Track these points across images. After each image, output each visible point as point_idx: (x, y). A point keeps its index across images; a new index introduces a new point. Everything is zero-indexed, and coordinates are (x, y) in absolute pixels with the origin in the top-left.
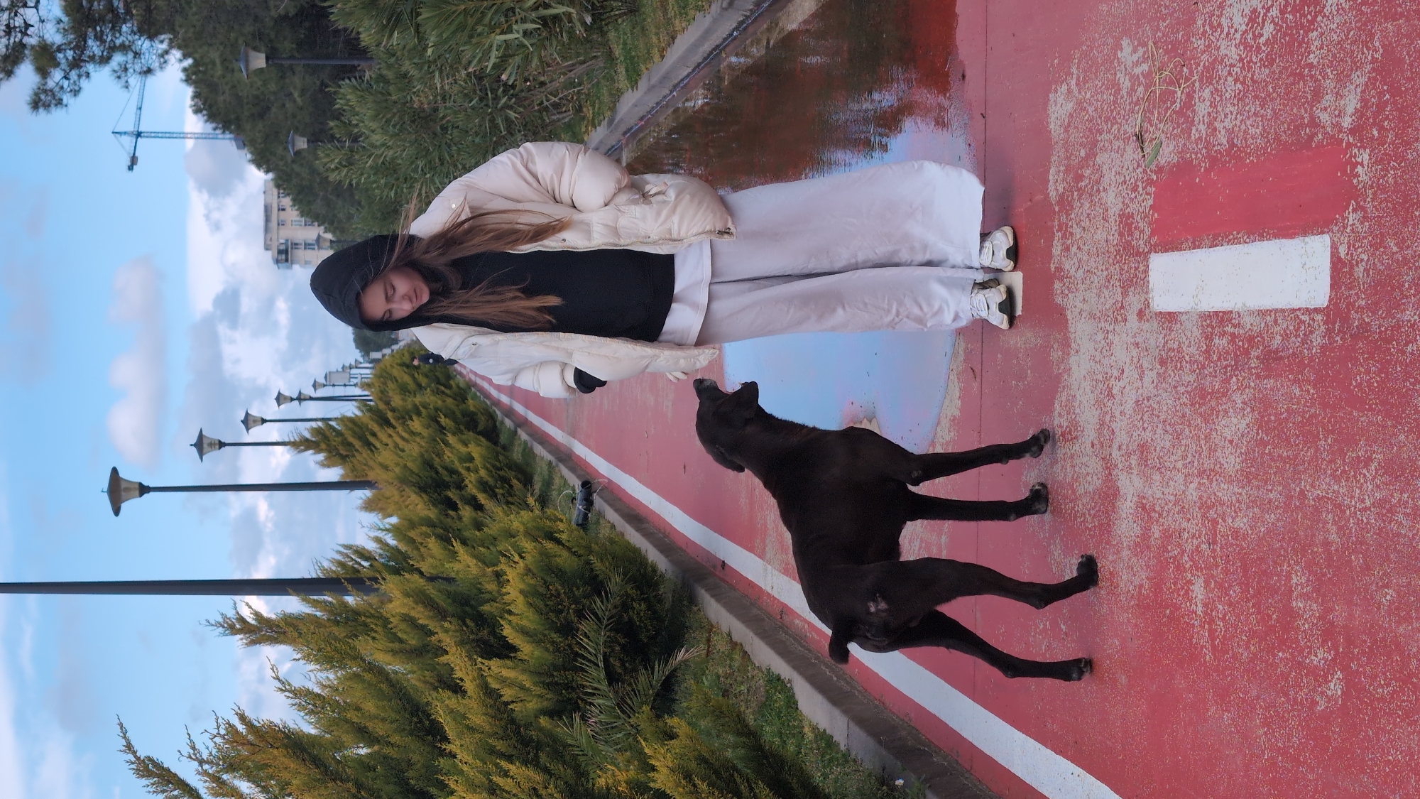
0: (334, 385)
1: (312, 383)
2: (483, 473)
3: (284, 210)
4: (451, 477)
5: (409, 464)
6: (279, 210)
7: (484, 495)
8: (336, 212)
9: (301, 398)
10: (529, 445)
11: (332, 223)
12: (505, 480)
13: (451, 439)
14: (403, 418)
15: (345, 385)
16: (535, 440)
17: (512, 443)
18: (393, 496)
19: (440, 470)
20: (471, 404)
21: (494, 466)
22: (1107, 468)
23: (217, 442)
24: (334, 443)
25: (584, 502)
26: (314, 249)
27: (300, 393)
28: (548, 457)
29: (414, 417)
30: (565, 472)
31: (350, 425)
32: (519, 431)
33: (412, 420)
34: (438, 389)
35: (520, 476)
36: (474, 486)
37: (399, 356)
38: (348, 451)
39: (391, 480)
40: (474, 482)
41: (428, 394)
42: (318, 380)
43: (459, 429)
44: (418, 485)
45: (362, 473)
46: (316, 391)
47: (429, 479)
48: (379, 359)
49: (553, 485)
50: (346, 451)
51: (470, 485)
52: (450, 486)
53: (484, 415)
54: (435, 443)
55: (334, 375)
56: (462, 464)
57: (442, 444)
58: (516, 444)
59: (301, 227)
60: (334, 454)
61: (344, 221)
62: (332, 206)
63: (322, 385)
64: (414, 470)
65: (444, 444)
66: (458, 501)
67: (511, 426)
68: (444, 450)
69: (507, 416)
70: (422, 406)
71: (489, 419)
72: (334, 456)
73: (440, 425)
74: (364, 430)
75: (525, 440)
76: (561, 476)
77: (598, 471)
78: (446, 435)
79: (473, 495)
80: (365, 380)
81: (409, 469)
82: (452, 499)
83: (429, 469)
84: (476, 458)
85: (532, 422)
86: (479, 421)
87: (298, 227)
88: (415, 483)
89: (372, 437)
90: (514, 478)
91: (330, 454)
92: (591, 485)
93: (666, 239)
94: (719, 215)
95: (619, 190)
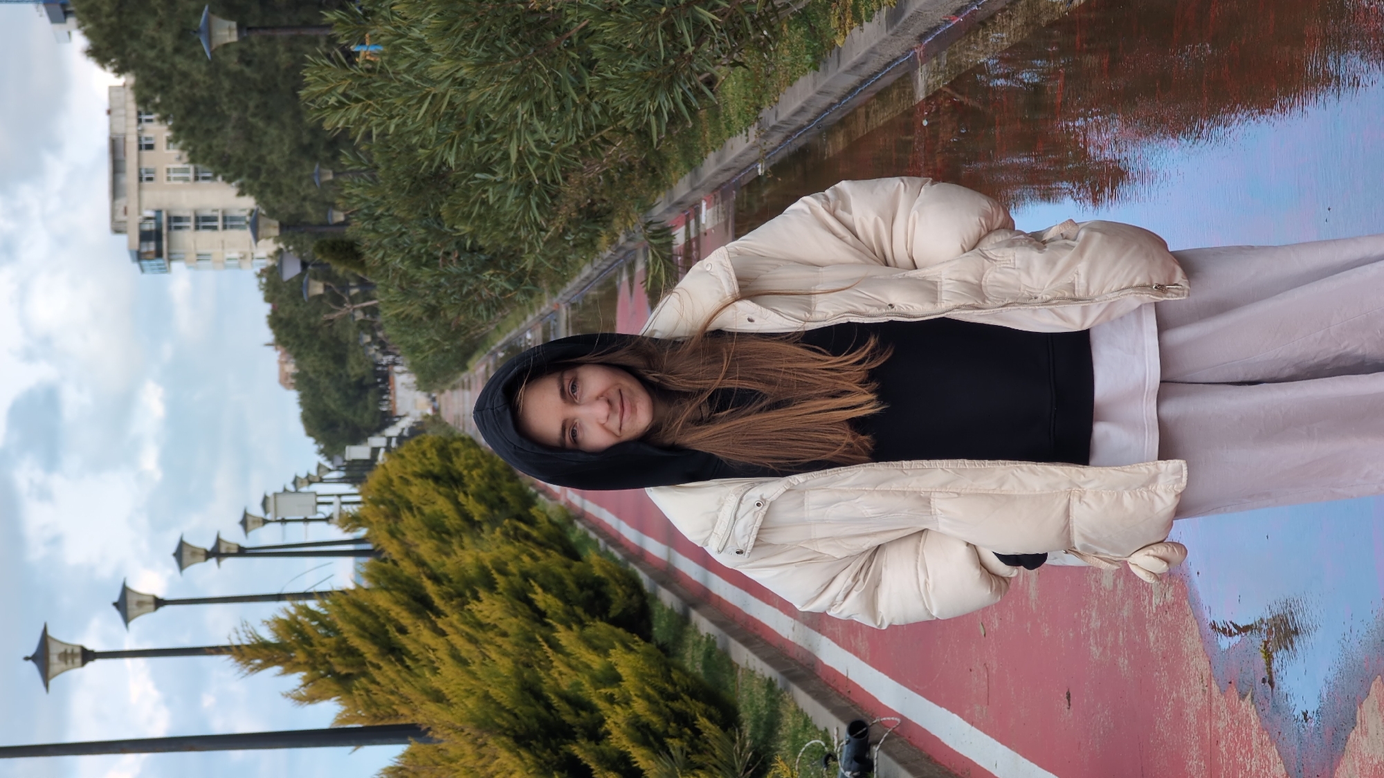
0: (284, 521)
1: (240, 517)
2: (639, 706)
3: (150, 147)
4: (578, 715)
5: (493, 692)
6: (140, 147)
7: (644, 751)
8: (264, 151)
9: (216, 553)
10: (719, 646)
11: (255, 173)
12: (684, 720)
13: (564, 637)
14: (461, 595)
15: (306, 520)
16: (734, 634)
17: (679, 639)
18: (463, 755)
19: (555, 700)
20: (595, 562)
21: (662, 692)
23: (78, 650)
24: (323, 650)
25: (855, 764)
26: (215, 228)
27: (219, 541)
28: (765, 670)
29: (483, 594)
30: (804, 700)
31: (354, 613)
32: (695, 615)
33: (478, 599)
34: (516, 529)
35: (713, 711)
36: (624, 733)
37: (408, 455)
38: (352, 666)
39: (458, 725)
40: (623, 725)
41: (498, 541)
42: (249, 511)
43: (575, 615)
44: (513, 734)
45: (389, 710)
46: (250, 534)
47: (534, 720)
48: (365, 461)
49: (780, 729)
50: (347, 666)
51: (615, 732)
52: (576, 733)
53: (620, 585)
54: (532, 645)
55: (280, 499)
56: (596, 689)
57: (546, 647)
58: (690, 642)
59: (187, 183)
60: (322, 672)
61: (283, 170)
62: (256, 140)
63: (258, 522)
64: (504, 704)
65: (550, 647)
66: (593, 766)
67: (675, 606)
68: (552, 658)
69: (665, 584)
70: (493, 572)
71: (628, 591)
72: (323, 676)
73: (536, 606)
74: (382, 620)
75: (709, 635)
76: (797, 711)
77: (876, 700)
78: (553, 629)
79: (622, 752)
80: (344, 507)
81: (494, 701)
82: (580, 761)
83: (533, 701)
84: (625, 678)
85: (719, 598)
86: (612, 596)
87: (181, 183)
88: (507, 729)
89: (400, 637)
90: (701, 715)
91: (315, 673)
92: (866, 731)
93: (1063, 298)
94: (1159, 261)
95: (990, 231)
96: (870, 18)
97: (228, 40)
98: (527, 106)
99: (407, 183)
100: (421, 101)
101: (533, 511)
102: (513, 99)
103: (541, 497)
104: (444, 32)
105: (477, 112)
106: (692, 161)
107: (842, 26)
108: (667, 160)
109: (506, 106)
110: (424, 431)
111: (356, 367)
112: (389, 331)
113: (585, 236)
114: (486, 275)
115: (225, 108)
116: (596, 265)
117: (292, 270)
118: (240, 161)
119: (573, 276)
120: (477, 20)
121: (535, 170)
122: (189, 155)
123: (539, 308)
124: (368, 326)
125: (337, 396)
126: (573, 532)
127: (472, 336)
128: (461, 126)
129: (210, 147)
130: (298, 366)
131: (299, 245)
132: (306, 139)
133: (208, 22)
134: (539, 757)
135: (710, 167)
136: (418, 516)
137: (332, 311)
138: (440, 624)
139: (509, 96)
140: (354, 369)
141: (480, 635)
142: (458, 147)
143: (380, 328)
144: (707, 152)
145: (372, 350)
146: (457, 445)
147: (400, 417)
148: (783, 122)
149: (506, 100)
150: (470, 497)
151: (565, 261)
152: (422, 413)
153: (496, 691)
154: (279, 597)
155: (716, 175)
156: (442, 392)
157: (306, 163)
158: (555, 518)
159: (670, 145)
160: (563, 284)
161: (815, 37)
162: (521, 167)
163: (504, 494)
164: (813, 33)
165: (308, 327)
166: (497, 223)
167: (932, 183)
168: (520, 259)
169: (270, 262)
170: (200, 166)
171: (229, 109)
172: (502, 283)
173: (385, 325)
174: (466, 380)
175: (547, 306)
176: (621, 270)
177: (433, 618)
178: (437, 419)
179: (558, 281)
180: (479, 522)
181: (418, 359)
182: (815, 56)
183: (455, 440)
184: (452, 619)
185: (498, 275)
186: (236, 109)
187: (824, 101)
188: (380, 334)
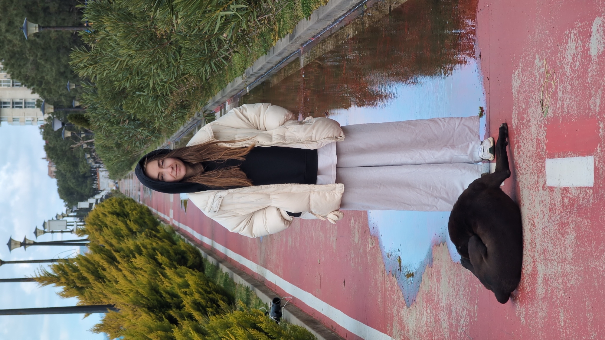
0: (53, 232)
1: (34, 230)
2: (196, 296)
4: (173, 299)
5: (140, 290)
7: (198, 313)
8: (44, 74)
9: (25, 244)
10: (230, 277)
11: (40, 84)
12: (214, 301)
13: (168, 272)
14: (128, 256)
15: (62, 232)
16: (235, 272)
17: (214, 275)
18: (128, 315)
19: (164, 294)
20: (182, 245)
21: (205, 291)
22: (534, 262)
24: (72, 278)
25: (275, 314)
26: (21, 107)
27: (25, 239)
28: (246, 284)
29: (137, 255)
30: (260, 294)
31: (85, 263)
32: (221, 265)
33: (135, 258)
34: (151, 233)
35: (225, 298)
36: (190, 306)
37: (106, 205)
38: (84, 284)
39: (126, 303)
40: (190, 303)
41: (143, 237)
42: (38, 228)
43: (173, 265)
44: (147, 307)
45: (99, 300)
46: (38, 237)
47: (155, 301)
48: (87, 208)
49: (250, 305)
50: (82, 284)
51: (187, 306)
52: (172, 306)
53: (192, 254)
54: (156, 275)
55: (51, 223)
56: (180, 289)
57: (161, 276)
58: (219, 276)
59: (9, 87)
60: (72, 286)
61: (52, 82)
62: (40, 69)
63: (42, 232)
64: (144, 295)
65: (163, 276)
66: (178, 319)
67: (214, 263)
68: (163, 280)
69: (210, 255)
70: (141, 247)
71: (195, 256)
72: (72, 288)
73: (158, 261)
74: (96, 266)
75: (226, 273)
76: (257, 298)
77: (285, 291)
78: (164, 269)
79: (189, 314)
80: (79, 227)
81: (140, 294)
82: (173, 317)
83: (155, 294)
84: (191, 285)
85: (231, 258)
86: (188, 258)
87: (6, 87)
88: (145, 305)
89: (103, 272)
90: (220, 300)
91: (69, 286)
92: (280, 302)
93: (308, 141)
94: (336, 130)
95: (287, 120)
96: (284, 37)
97: (35, 32)
98: (155, 66)
99: (110, 95)
100: (116, 63)
101: (158, 228)
102: (150, 63)
103: (162, 223)
104: (125, 38)
105: (138, 68)
106: (222, 85)
107: (274, 39)
108: (212, 85)
109: (148, 65)
110: (112, 196)
111: (82, 168)
112: (98, 152)
113: (181, 115)
114: (140, 130)
115: (27, 56)
116: (185, 126)
117: (58, 126)
118: (33, 78)
119: (176, 130)
120: (137, 34)
121: (160, 90)
122: (11, 76)
123: (162, 144)
124: (89, 151)
125: (74, 181)
126: (175, 236)
127: (133, 155)
128: (131, 74)
129: (20, 72)
130: (57, 168)
131: (58, 115)
132: (62, 70)
133: (26, 24)
134: (157, 315)
135: (229, 88)
136: (110, 229)
137: (73, 144)
138: (119, 266)
139: (149, 62)
140: (82, 170)
141: (135, 271)
142: (130, 81)
143: (94, 151)
144: (228, 82)
145: (90, 161)
146: (127, 202)
147: (101, 191)
148: (255, 73)
149: (148, 64)
150: (132, 222)
151: (173, 124)
152: (111, 189)
153: (141, 290)
154: (52, 261)
155: (231, 92)
156: (120, 180)
157: (62, 80)
158: (167, 230)
159: (213, 80)
160: (172, 134)
161: (266, 42)
162: (154, 89)
163: (146, 220)
164: (265, 41)
165: (62, 150)
166: (145, 110)
167: (271, 105)
168: (153, 124)
169: (45, 123)
170: (15, 80)
171: (29, 56)
172: (146, 133)
173: (96, 150)
174: (131, 174)
175: (165, 143)
176: (195, 128)
177: (117, 264)
178: (118, 191)
179: (170, 132)
180: (135, 232)
181: (110, 164)
182: (265, 49)
183: (125, 199)
184: (123, 265)
185: (145, 130)
186: (32, 56)
187: (270, 66)
188: (94, 154)
